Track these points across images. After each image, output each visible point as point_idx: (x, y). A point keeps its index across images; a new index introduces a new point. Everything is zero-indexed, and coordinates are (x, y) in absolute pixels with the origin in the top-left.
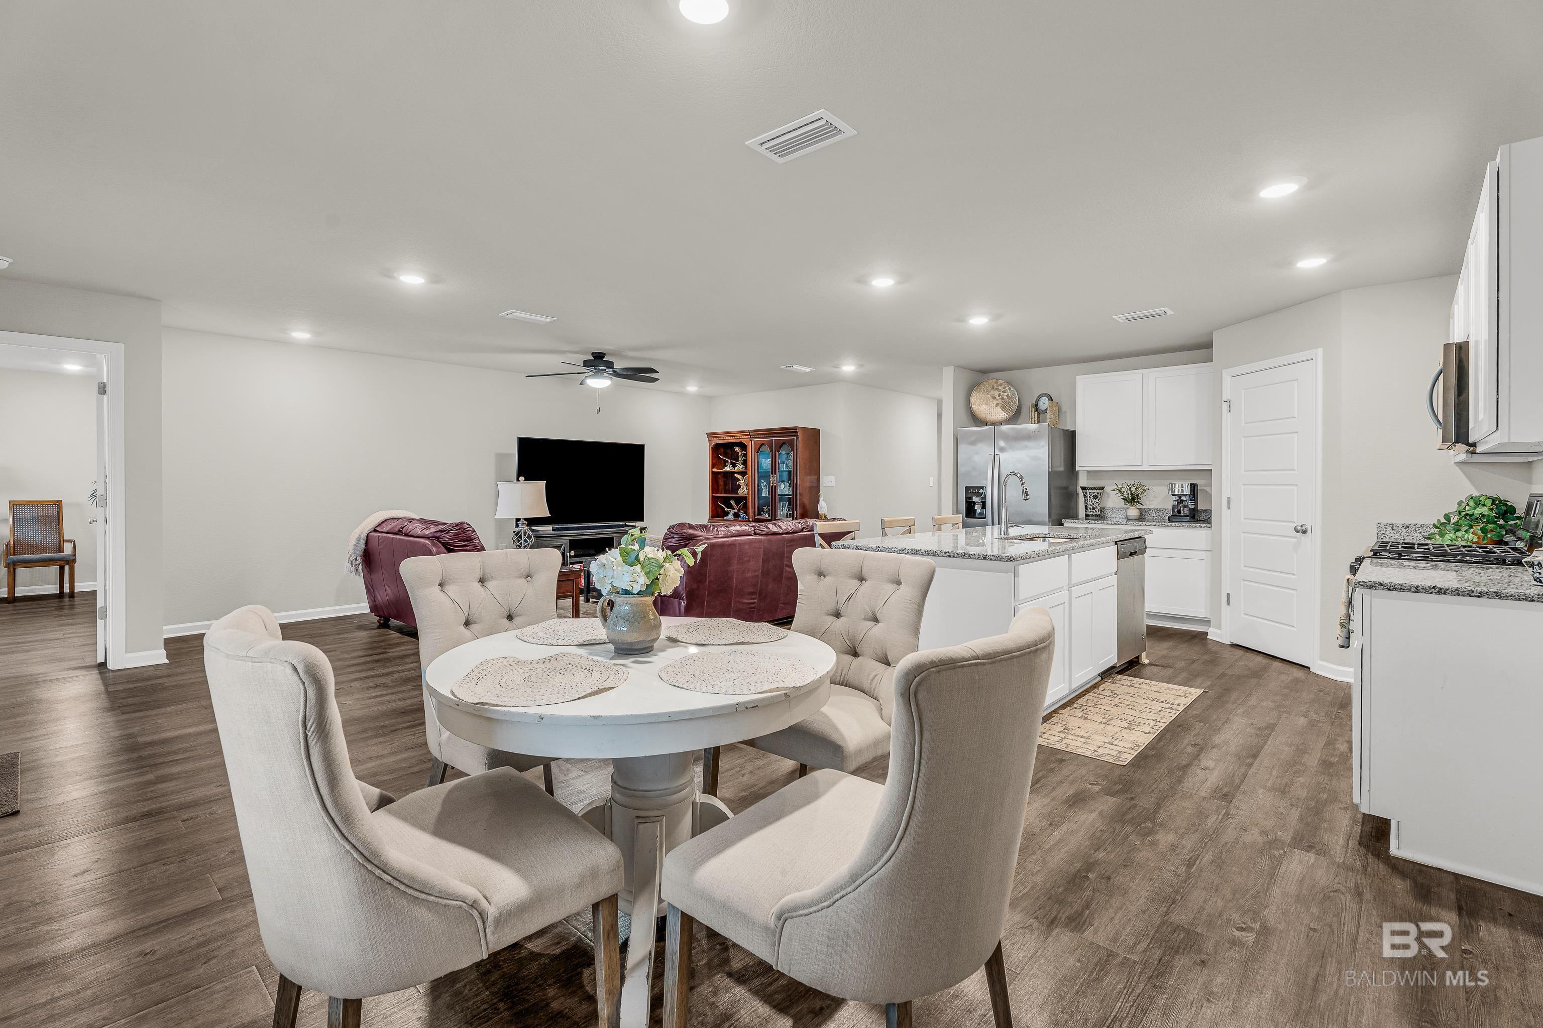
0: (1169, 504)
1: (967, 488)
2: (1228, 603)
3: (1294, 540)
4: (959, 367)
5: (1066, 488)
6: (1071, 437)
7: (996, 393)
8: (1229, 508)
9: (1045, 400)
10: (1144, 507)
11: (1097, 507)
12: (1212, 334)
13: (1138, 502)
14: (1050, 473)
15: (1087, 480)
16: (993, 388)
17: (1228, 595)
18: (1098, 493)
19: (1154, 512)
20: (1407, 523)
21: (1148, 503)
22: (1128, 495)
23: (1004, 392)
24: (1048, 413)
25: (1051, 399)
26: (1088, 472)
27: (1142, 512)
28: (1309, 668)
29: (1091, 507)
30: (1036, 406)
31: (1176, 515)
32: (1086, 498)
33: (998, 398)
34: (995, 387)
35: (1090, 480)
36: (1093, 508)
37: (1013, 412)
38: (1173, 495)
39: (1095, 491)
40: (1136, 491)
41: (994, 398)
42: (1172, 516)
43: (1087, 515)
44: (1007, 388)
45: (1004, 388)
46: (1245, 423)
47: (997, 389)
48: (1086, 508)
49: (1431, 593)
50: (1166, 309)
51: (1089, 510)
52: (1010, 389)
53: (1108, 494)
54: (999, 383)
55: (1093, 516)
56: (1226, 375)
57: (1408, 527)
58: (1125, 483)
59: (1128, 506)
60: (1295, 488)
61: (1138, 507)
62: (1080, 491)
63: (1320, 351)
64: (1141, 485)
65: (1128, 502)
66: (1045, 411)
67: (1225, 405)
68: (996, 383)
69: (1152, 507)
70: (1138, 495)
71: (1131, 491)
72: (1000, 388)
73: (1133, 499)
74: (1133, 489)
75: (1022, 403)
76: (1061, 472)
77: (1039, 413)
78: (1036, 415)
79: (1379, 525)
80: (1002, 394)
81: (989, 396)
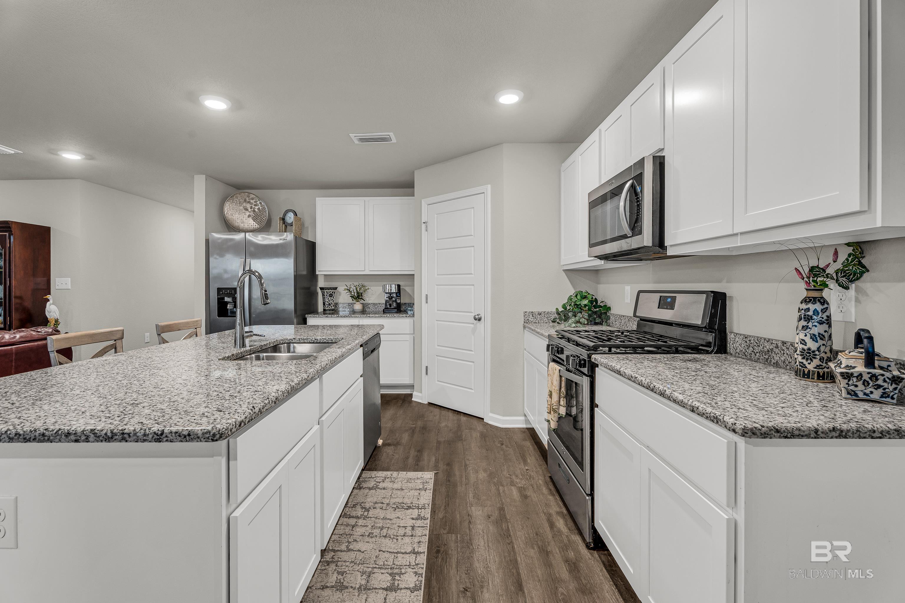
0: (383, 299)
1: (219, 290)
2: (427, 374)
3: (472, 326)
4: (211, 177)
5: (309, 288)
6: (312, 247)
7: (248, 206)
8: (427, 303)
9: (291, 216)
10: (365, 302)
11: (332, 304)
12: (413, 173)
13: (362, 299)
14: (296, 277)
15: (324, 282)
16: (245, 201)
17: (427, 367)
18: (333, 292)
19: (372, 306)
20: (540, 311)
21: (367, 299)
22: (354, 293)
23: (255, 205)
24: (294, 226)
25: (296, 214)
26: (325, 275)
27: (364, 306)
28: (483, 419)
29: (328, 303)
30: (283, 219)
31: (388, 308)
32: (324, 297)
33: (250, 210)
34: (247, 200)
35: (327, 282)
36: (329, 304)
37: (264, 224)
38: (386, 293)
39: (331, 291)
40: (360, 290)
41: (247, 210)
42: (385, 308)
43: (324, 310)
44: (258, 202)
45: (255, 202)
46: (437, 239)
47: (249, 202)
48: (324, 304)
49: (832, 438)
50: (392, 134)
51: (326, 306)
52: (260, 203)
53: (340, 293)
54: (251, 197)
55: (330, 310)
56: (424, 203)
57: (540, 314)
58: (353, 285)
59: (354, 302)
60: (472, 287)
61: (361, 302)
62: (319, 291)
63: (489, 186)
64: (363, 286)
65: (354, 299)
66: (291, 225)
67: (423, 226)
68: (249, 197)
69: (370, 302)
70: (361, 294)
71: (357, 291)
72: (252, 201)
73: (358, 296)
74: (358, 289)
75: (272, 218)
76: (304, 275)
77: (286, 226)
78: (284, 227)
79: (525, 313)
80: (253, 207)
81: (242, 208)
